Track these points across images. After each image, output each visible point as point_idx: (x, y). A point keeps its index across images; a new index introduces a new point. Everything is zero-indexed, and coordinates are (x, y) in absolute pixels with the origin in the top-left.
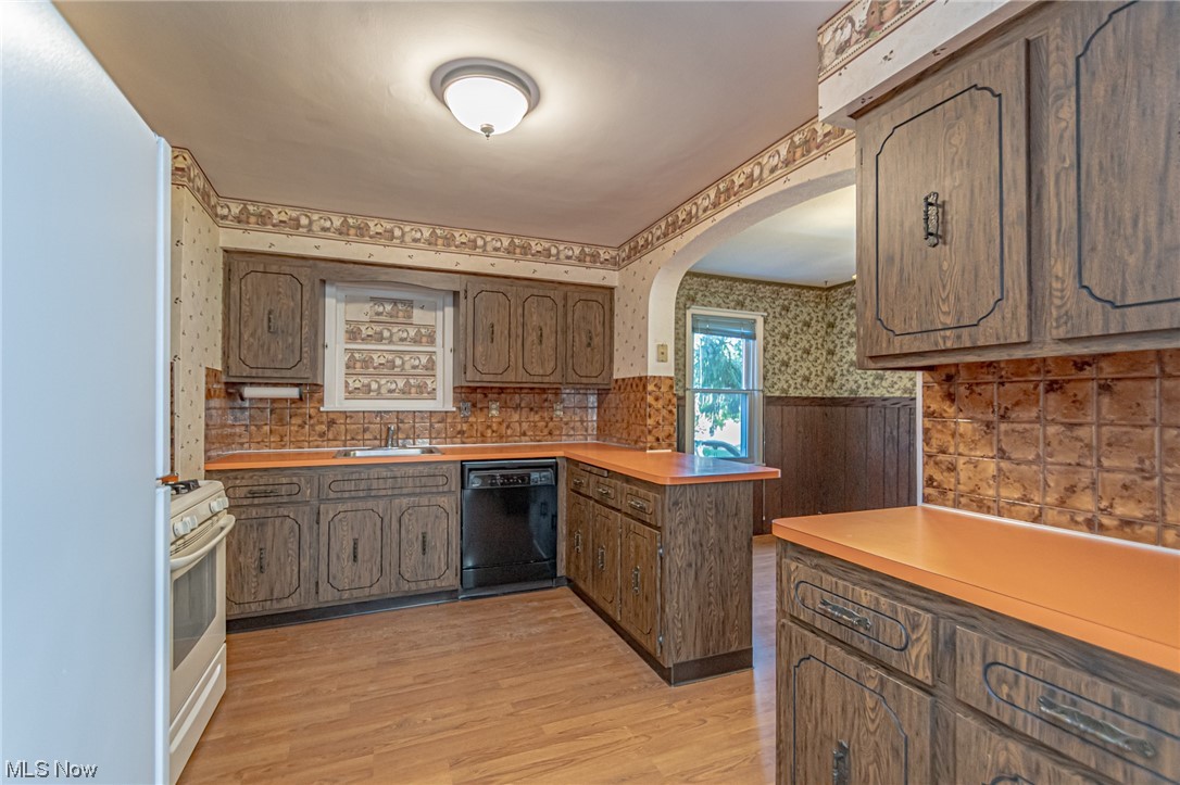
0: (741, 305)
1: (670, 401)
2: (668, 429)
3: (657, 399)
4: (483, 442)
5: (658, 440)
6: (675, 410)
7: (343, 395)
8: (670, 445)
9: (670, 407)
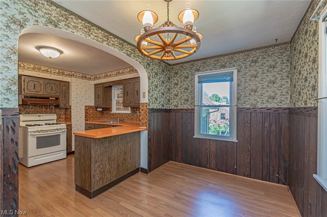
0: (224, 66)
1: (146, 111)
2: (146, 121)
3: (142, 110)
4: (136, 121)
5: (143, 123)
6: (148, 114)
7: (116, 110)
8: (146, 126)
9: (146, 113)
